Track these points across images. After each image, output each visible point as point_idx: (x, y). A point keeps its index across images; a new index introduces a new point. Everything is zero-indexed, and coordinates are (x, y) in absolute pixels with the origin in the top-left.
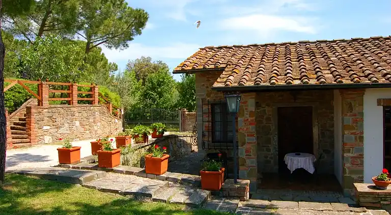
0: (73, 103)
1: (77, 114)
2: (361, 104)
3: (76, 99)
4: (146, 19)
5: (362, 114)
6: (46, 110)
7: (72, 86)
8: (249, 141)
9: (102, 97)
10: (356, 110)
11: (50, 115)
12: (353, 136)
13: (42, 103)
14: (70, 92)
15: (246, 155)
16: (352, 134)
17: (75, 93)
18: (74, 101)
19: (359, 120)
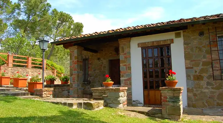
0: (28, 67)
1: (30, 73)
2: (130, 47)
3: (30, 65)
4: (82, 27)
5: (129, 53)
6: (10, 69)
7: (28, 58)
8: (75, 73)
9: (48, 65)
10: (126, 51)
11: (13, 71)
12: (125, 67)
13: (8, 65)
14: (27, 61)
15: (73, 81)
16: (124, 65)
17: (30, 61)
18: (29, 66)
19: (128, 57)
